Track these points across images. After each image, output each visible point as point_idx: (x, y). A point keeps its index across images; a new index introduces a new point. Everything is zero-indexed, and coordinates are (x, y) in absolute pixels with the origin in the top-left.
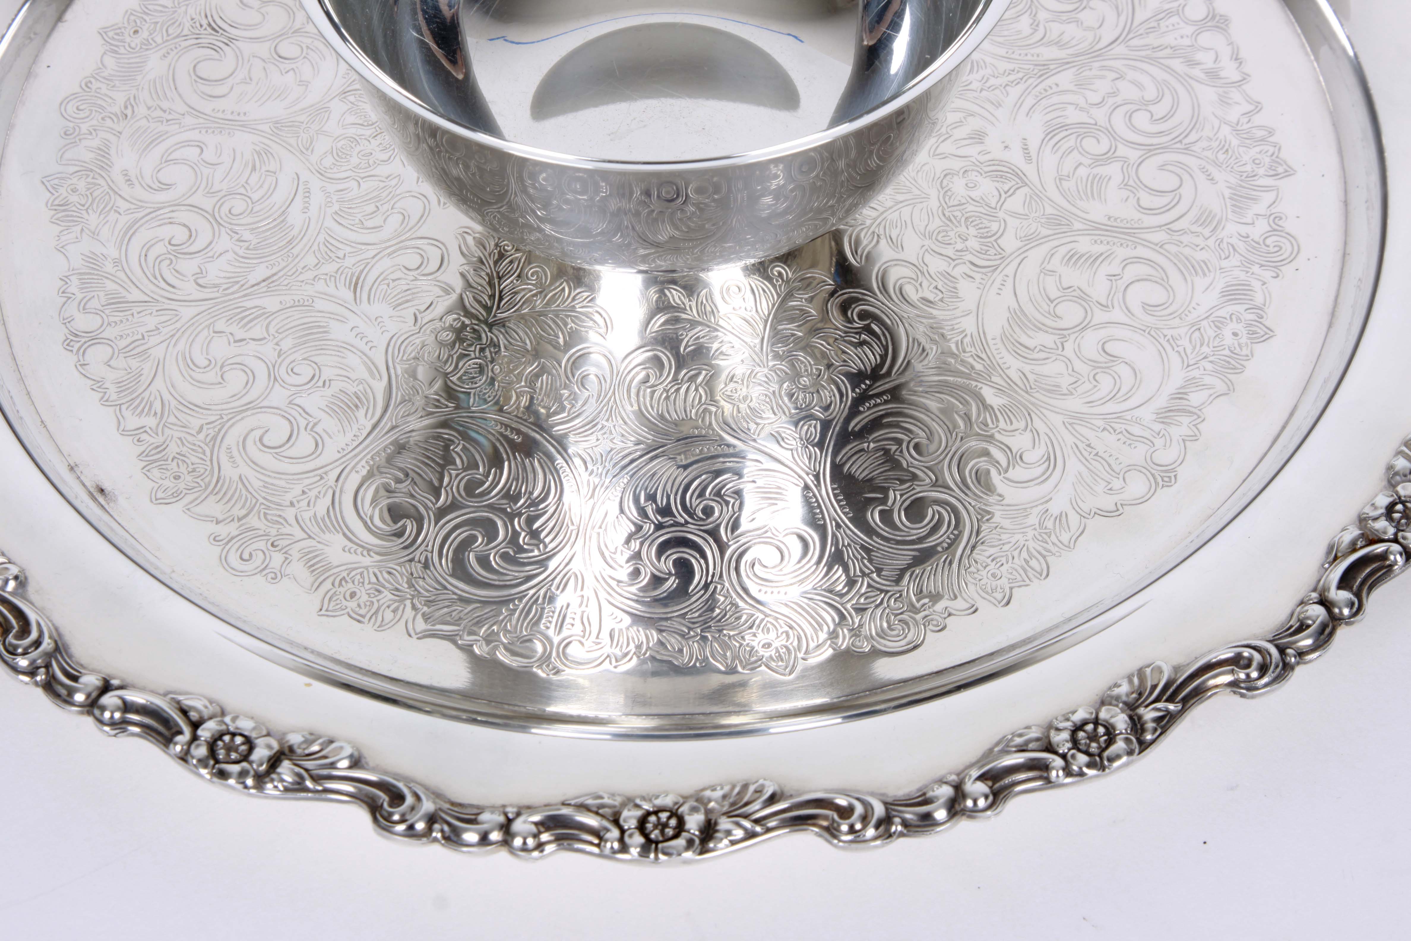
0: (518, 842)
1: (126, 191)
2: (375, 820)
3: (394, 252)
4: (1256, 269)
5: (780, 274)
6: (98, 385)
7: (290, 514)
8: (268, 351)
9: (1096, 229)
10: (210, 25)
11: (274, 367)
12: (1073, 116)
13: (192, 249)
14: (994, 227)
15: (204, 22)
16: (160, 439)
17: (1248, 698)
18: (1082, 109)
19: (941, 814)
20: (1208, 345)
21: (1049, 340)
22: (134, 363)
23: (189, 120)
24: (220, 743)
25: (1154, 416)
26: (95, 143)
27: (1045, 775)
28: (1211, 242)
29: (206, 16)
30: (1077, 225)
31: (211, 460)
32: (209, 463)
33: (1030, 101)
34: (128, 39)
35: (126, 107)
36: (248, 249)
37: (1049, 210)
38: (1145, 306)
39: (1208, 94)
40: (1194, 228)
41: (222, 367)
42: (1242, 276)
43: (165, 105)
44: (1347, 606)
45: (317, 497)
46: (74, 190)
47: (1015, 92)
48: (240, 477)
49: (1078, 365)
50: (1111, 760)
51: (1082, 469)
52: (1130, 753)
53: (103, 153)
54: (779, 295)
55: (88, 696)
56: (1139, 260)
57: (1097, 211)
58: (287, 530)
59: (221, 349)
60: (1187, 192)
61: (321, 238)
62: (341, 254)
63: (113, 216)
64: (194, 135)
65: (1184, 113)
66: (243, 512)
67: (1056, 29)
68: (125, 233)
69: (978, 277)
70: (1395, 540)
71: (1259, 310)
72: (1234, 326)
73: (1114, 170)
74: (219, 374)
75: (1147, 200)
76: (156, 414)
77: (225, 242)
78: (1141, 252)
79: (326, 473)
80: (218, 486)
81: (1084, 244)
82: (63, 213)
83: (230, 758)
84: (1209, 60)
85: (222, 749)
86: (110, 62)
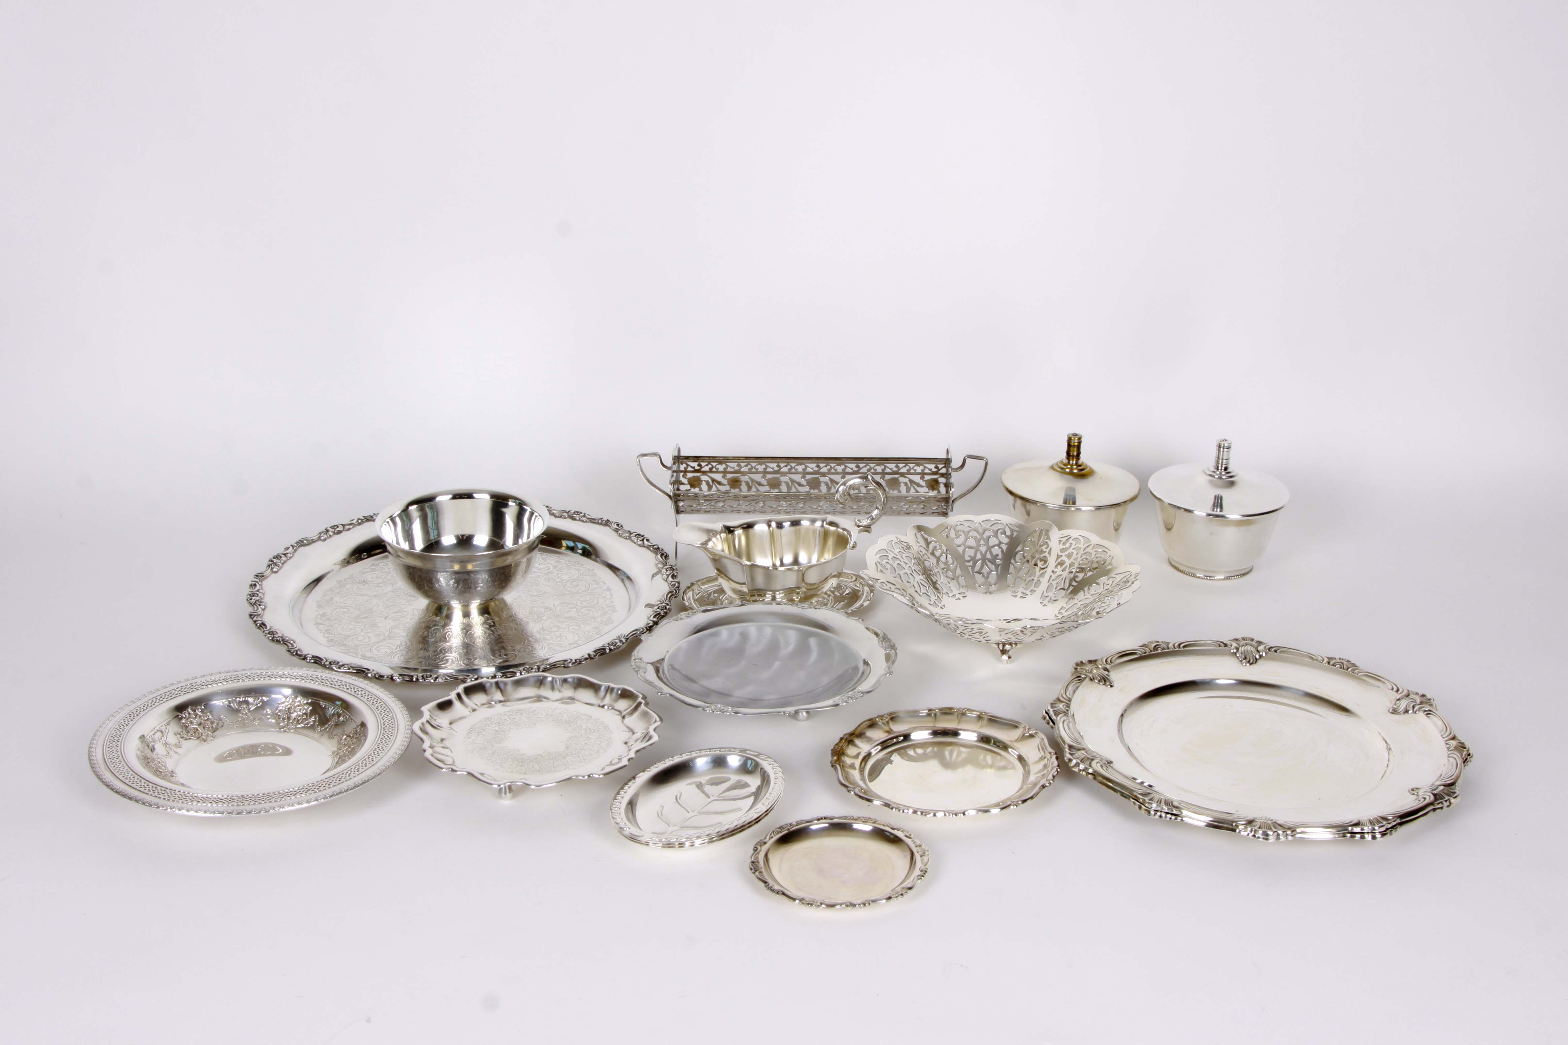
1: (335, 604)
4: (602, 625)
6: (320, 630)
7: (358, 649)
8: (362, 627)
9: (566, 618)
11: (363, 630)
13: (348, 612)
14: (541, 615)
15: (359, 580)
16: (330, 637)
20: (586, 635)
21: (548, 632)
22: (330, 628)
23: (354, 594)
30: (562, 617)
31: (340, 642)
34: (343, 582)
35: (339, 592)
36: (362, 613)
38: (573, 629)
41: (350, 629)
43: (349, 592)
46: (323, 603)
48: (347, 644)
53: (332, 599)
55: (304, 656)
57: (567, 615)
59: (351, 626)
63: (331, 607)
64: (355, 597)
68: (334, 610)
73: (575, 610)
75: (580, 614)
77: (357, 611)
79: (370, 644)
80: (344, 645)
81: (562, 620)
82: (319, 606)
83: (333, 664)
84: (604, 595)
85: (332, 663)
86: (337, 585)
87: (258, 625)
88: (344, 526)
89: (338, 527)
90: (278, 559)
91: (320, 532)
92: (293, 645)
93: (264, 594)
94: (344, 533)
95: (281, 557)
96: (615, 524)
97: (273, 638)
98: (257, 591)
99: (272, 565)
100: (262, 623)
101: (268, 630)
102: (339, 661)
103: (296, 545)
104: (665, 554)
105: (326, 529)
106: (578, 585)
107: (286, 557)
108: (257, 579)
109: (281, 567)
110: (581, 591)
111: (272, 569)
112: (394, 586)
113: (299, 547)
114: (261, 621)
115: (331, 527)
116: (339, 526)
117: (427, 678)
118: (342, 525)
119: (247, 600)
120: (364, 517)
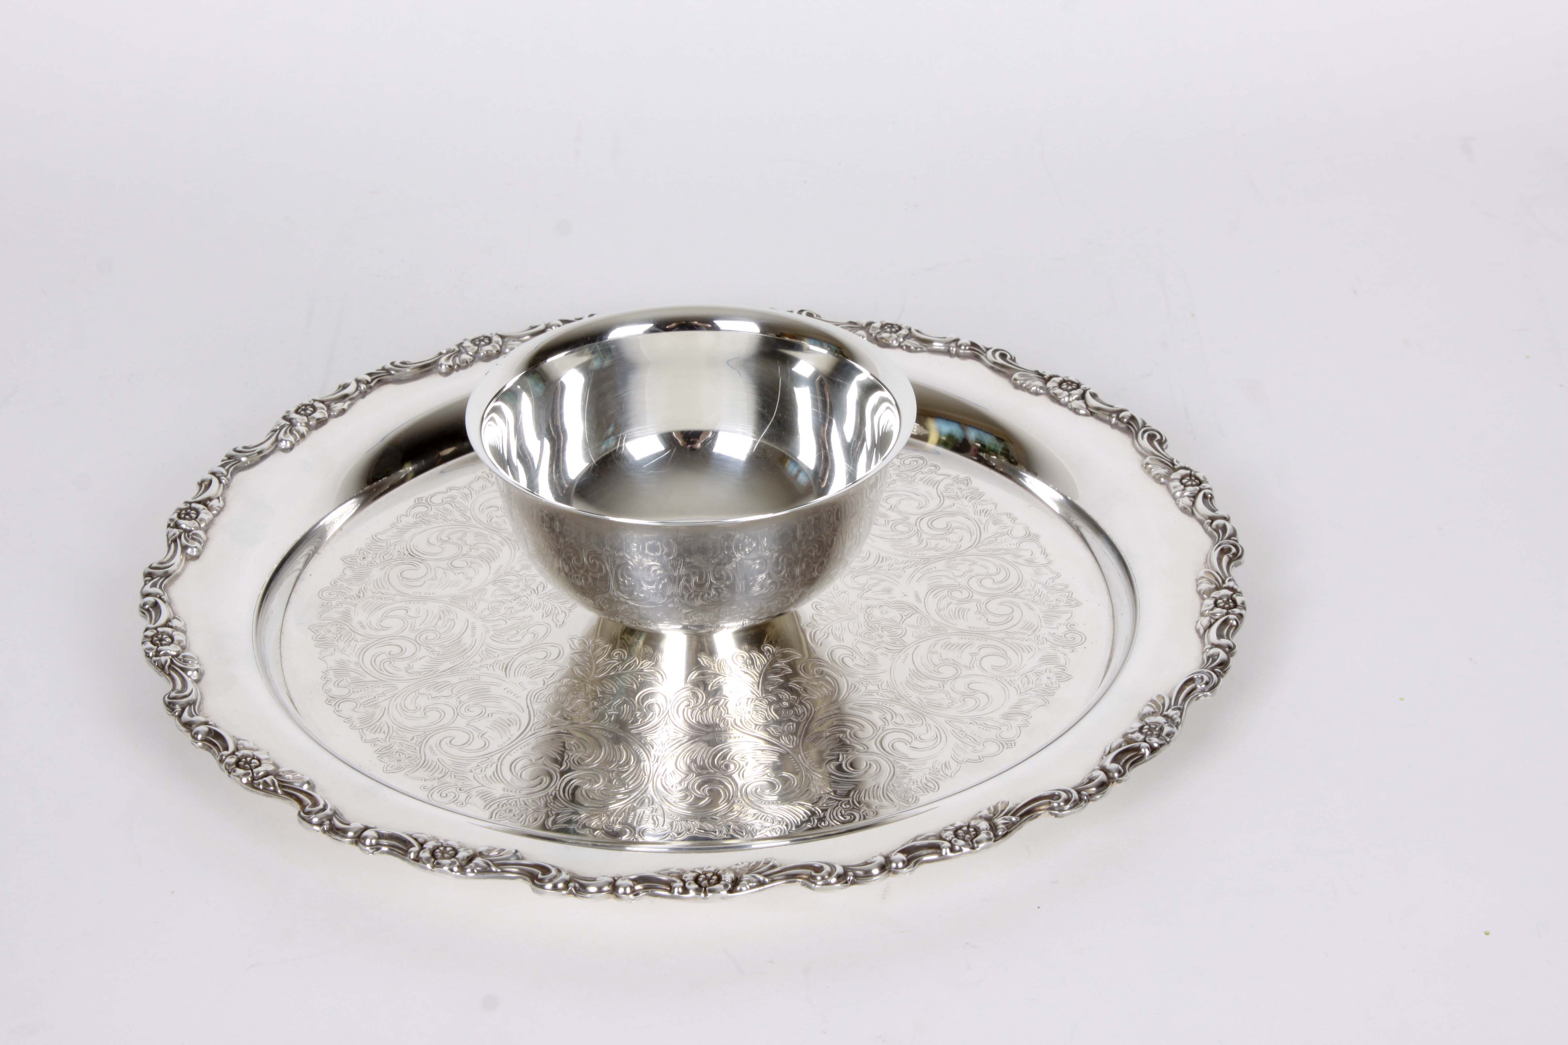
0: (621, 890)
1: (361, 631)
2: (534, 883)
3: (529, 651)
4: (1060, 648)
5: (769, 650)
6: (348, 720)
7: (470, 776)
8: (453, 701)
9: (962, 633)
10: (410, 554)
11: (457, 709)
12: (945, 581)
13: (402, 657)
14: (900, 631)
15: (406, 553)
16: (388, 744)
17: (1060, 817)
18: (950, 578)
19: (876, 871)
20: (1032, 683)
21: (935, 684)
22: (370, 710)
23: (398, 598)
24: (438, 850)
25: (1001, 717)
26: (341, 609)
27: (939, 851)
28: (1032, 637)
29: (407, 550)
30: (950, 631)
31: (420, 752)
32: (419, 753)
33: (918, 575)
34: (359, 561)
35: (359, 593)
36: (438, 655)
37: (932, 624)
38: (994, 668)
39: (1027, 572)
40: (1022, 631)
41: (424, 710)
42: (1052, 651)
43: (383, 591)
44: (1116, 772)
45: (486, 767)
46: (329, 632)
47: (909, 571)
48: (438, 759)
49: (953, 695)
50: (978, 842)
51: (957, 741)
52: (989, 840)
53: (346, 616)
54: (768, 661)
55: (355, 833)
56: (988, 646)
57: (962, 624)
58: (469, 782)
59: (423, 701)
60: (1017, 614)
61: (483, 648)
62: (496, 655)
63: (353, 643)
64: (403, 604)
65: (1013, 579)
66: (441, 775)
67: (933, 543)
68: (362, 650)
69: (890, 655)
70: (1145, 741)
71: (1063, 668)
72: (1048, 674)
73: (972, 606)
74: (423, 713)
75: (991, 619)
76: (384, 732)
77: (423, 652)
78: (989, 642)
79: (491, 756)
80: (425, 764)
81: (955, 640)
82: (322, 642)
83: (443, 858)
84: (1027, 555)
85: (438, 854)
86: (349, 573)
87: (200, 737)
88: (327, 404)
89: (315, 409)
90: (191, 519)
91: (271, 428)
92: (315, 803)
93: (184, 632)
94: (332, 423)
95: (198, 513)
96: (997, 354)
97: (253, 779)
98: (166, 625)
99: (180, 537)
100: (210, 730)
101: (233, 753)
102: (456, 846)
103: (223, 471)
104: (1158, 437)
105: (285, 418)
106: (948, 529)
107: (210, 509)
108: (154, 585)
109: (206, 542)
110: (965, 544)
111: (185, 548)
112: (495, 565)
113: (232, 475)
114: (206, 723)
115: (297, 412)
116: (317, 404)
117: (710, 884)
118: (323, 402)
119: (147, 655)
120: (370, 374)
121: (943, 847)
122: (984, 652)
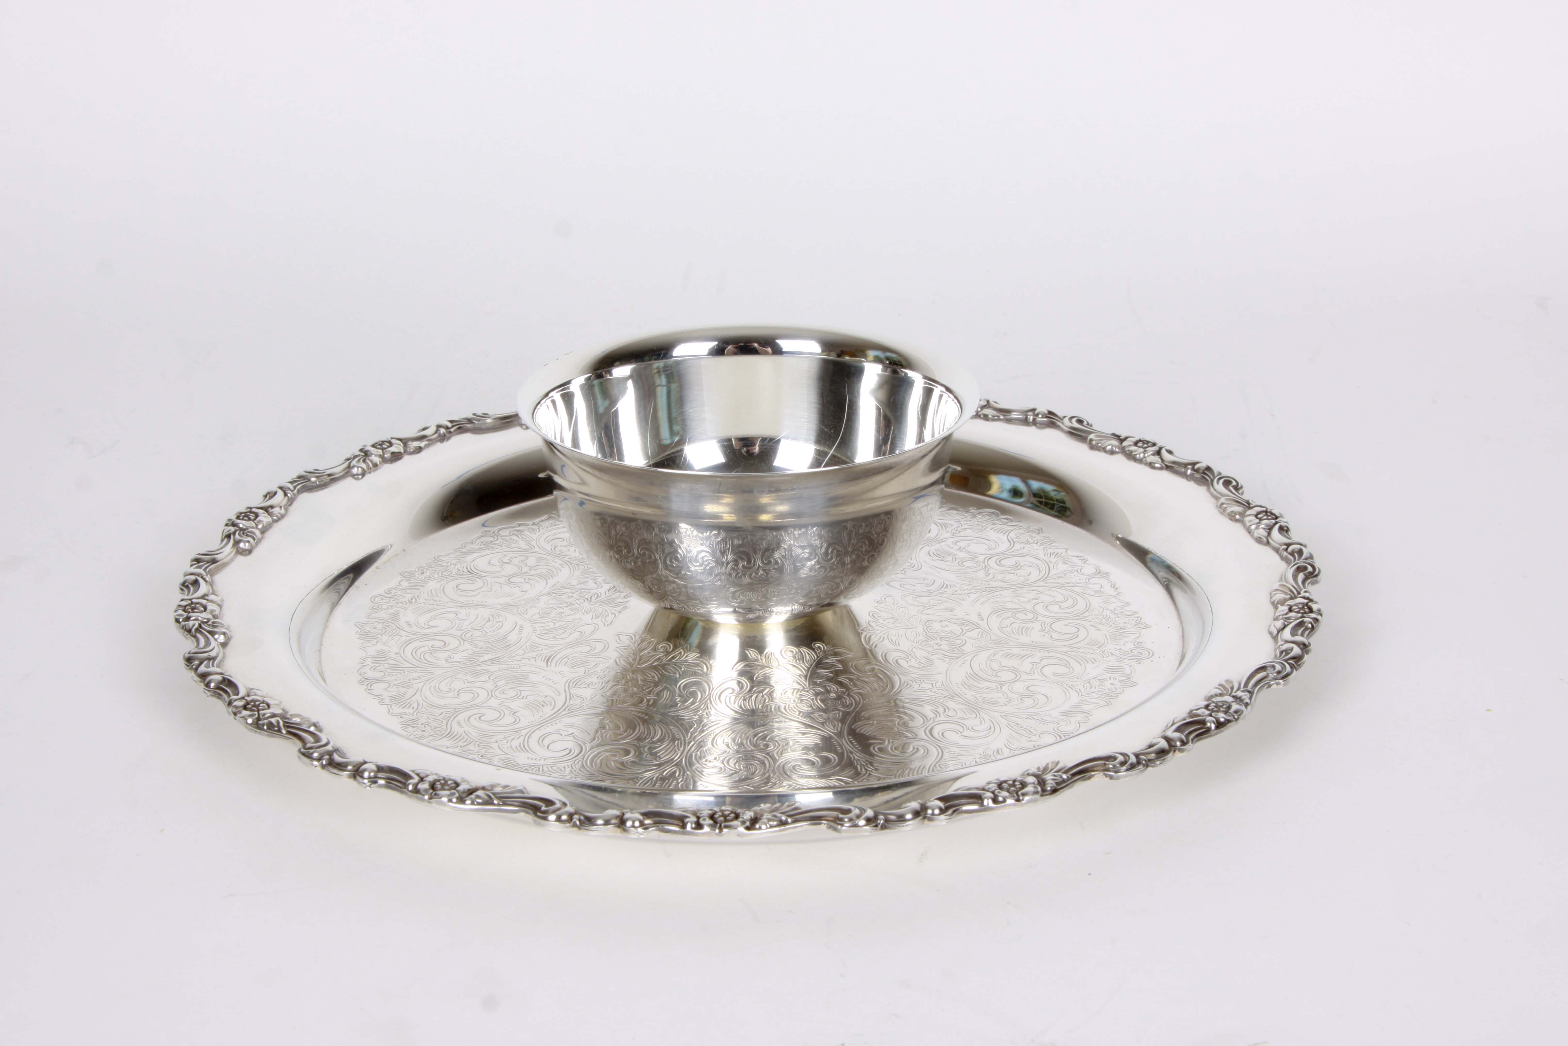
0: (629, 824)
1: (407, 628)
2: (536, 815)
3: (573, 646)
4: (1127, 661)
5: (819, 647)
6: (378, 696)
7: (495, 746)
8: (490, 686)
9: (1024, 646)
10: (469, 571)
11: (492, 692)
12: (1009, 605)
13: (445, 649)
14: (959, 642)
15: (466, 570)
16: (415, 717)
17: (1115, 779)
18: (1015, 604)
19: (909, 816)
20: (1095, 688)
21: (993, 685)
22: (402, 690)
23: (450, 604)
24: (438, 783)
25: (1059, 714)
26: (391, 611)
27: (980, 802)
28: (1098, 651)
29: (467, 568)
30: (1011, 644)
31: (447, 725)
32: (445, 726)
33: (983, 599)
34: (417, 576)
35: (412, 599)
36: (481, 648)
37: (993, 638)
38: (1055, 674)
39: (1096, 601)
40: (1086, 646)
41: (458, 691)
42: (1117, 664)
43: (436, 599)
44: (1178, 741)
45: (513, 739)
46: (375, 628)
47: (973, 596)
48: (465, 732)
49: (1010, 695)
50: (1024, 795)
51: (1012, 732)
52: (1036, 793)
53: (395, 617)
54: (818, 657)
55: (354, 767)
56: (1050, 657)
57: (1024, 639)
58: (492, 751)
59: (457, 685)
60: (1082, 634)
61: (528, 644)
62: (540, 649)
63: (397, 637)
64: (454, 609)
65: (1081, 605)
66: (465, 744)
67: (1000, 576)
68: (404, 643)
69: (947, 660)
70: (1210, 715)
71: (1128, 677)
72: (1112, 681)
73: (1037, 626)
74: (456, 694)
75: (1055, 636)
76: (413, 708)
77: (467, 646)
78: (1051, 654)
79: (520, 730)
80: (450, 735)
81: (1016, 651)
82: (366, 636)
83: (443, 789)
84: (1097, 588)
85: (438, 785)
86: (405, 584)
87: (212, 685)
88: (405, 442)
89: (391, 445)
90: (250, 519)
91: (346, 457)
92: (317, 739)
93: (220, 606)
94: (406, 458)
95: (257, 515)
96: (1074, 420)
97: (259, 719)
98: (203, 597)
99: (234, 533)
100: (224, 679)
101: (243, 698)
102: (459, 781)
103: (291, 487)
104: (1234, 483)
105: (361, 450)
106: (1017, 566)
107: (270, 514)
108: (200, 567)
109: (260, 541)
110: (1032, 579)
111: (237, 543)
112: (551, 582)
113: (299, 492)
114: (221, 674)
115: (373, 446)
116: (394, 441)
117: (726, 820)
118: (400, 440)
119: (177, 621)
120: (451, 422)
121: (985, 798)
122: (1045, 662)
